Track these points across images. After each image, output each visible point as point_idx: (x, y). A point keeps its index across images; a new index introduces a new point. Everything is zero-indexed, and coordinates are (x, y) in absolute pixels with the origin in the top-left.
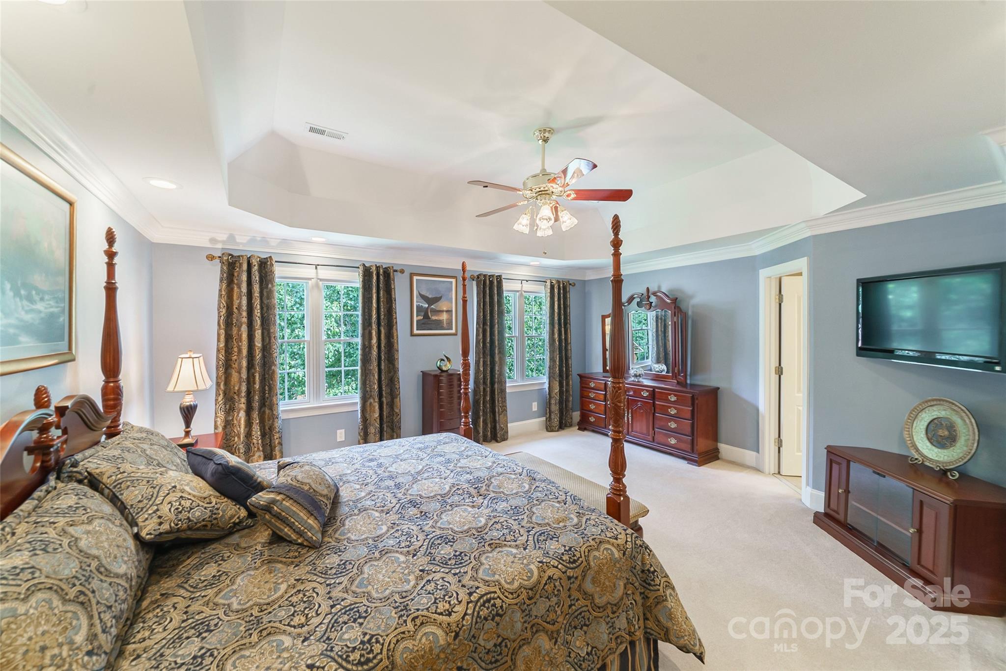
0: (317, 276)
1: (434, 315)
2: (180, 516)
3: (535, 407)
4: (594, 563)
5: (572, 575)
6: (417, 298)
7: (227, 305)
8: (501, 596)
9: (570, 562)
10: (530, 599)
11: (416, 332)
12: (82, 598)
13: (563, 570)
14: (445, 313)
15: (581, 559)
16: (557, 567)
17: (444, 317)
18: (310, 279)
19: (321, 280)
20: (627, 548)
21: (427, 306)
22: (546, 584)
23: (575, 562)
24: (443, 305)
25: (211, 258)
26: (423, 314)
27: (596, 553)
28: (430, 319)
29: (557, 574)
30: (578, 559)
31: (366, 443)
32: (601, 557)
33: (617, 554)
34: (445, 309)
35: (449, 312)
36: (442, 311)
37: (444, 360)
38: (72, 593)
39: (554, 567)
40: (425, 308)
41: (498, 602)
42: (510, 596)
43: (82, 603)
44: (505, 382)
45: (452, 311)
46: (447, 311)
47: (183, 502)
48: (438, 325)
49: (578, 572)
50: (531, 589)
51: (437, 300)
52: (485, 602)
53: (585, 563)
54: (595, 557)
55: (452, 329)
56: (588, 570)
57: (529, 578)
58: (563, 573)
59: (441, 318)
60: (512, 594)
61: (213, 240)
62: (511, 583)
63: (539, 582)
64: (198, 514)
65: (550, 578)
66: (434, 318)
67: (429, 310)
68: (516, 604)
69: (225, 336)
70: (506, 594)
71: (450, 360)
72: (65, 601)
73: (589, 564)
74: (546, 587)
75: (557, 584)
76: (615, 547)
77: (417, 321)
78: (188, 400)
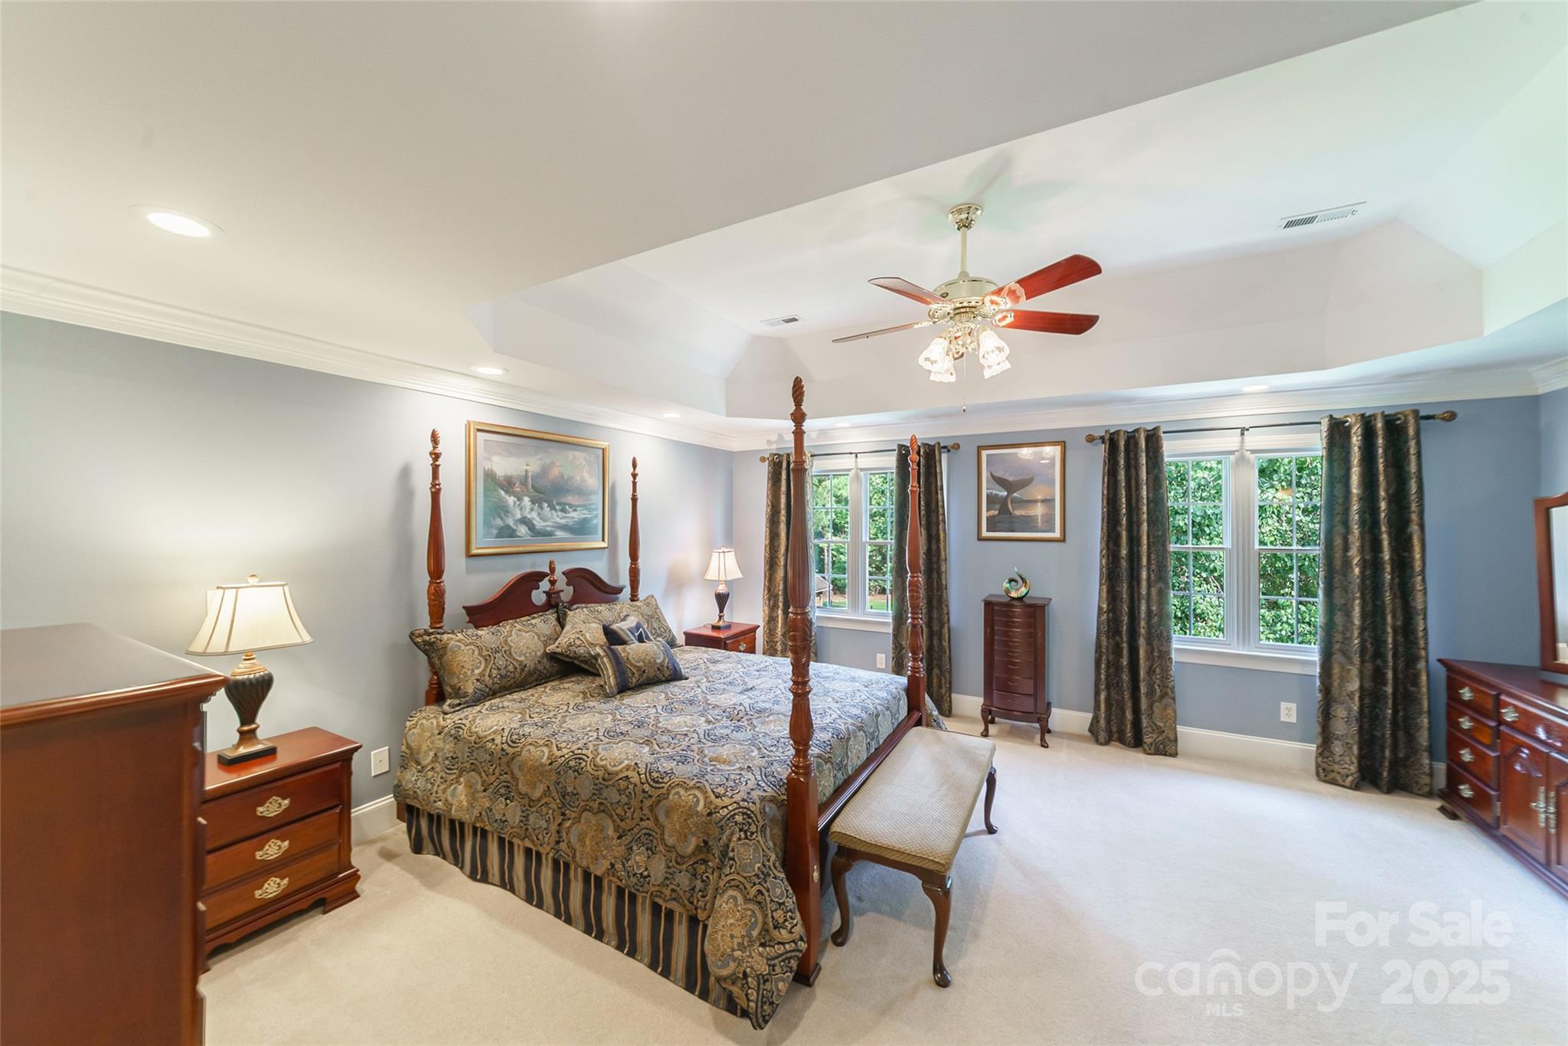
0: (856, 465)
1: (1018, 508)
2: (570, 648)
3: (1289, 712)
4: (673, 797)
5: (646, 790)
6: (987, 482)
7: (772, 504)
8: (588, 763)
9: (653, 780)
10: (604, 780)
11: (985, 533)
12: (488, 657)
13: (643, 781)
14: (1039, 504)
15: (663, 785)
16: (639, 775)
17: (1039, 510)
18: (850, 470)
19: (862, 470)
20: (718, 812)
21: (1005, 493)
22: (621, 779)
23: (657, 782)
24: (1037, 492)
25: (763, 459)
26: (998, 506)
27: (682, 792)
28: (1011, 514)
29: (635, 779)
30: (662, 783)
31: (898, 674)
32: (683, 798)
33: (700, 807)
34: (1039, 497)
35: (1048, 502)
36: (1036, 501)
37: (1015, 581)
38: (485, 653)
39: (638, 772)
40: (1002, 497)
41: (584, 764)
42: (593, 767)
43: (486, 660)
44: (1169, 639)
45: (1052, 501)
46: (1043, 501)
47: (576, 641)
48: (1028, 523)
49: (655, 793)
50: (609, 774)
51: (1024, 483)
52: (577, 758)
53: (664, 791)
54: (678, 793)
55: (1054, 532)
56: (664, 799)
57: (615, 766)
58: (642, 783)
59: (1032, 513)
60: (595, 766)
61: (769, 442)
62: (601, 760)
63: (617, 773)
64: (582, 651)
65: (627, 777)
66: (1018, 513)
67: (1009, 501)
68: (592, 775)
69: (770, 534)
70: (592, 763)
71: (1026, 583)
72: (480, 654)
73: (668, 794)
74: (620, 781)
75: (631, 787)
76: (705, 801)
77: (988, 518)
78: (722, 589)
